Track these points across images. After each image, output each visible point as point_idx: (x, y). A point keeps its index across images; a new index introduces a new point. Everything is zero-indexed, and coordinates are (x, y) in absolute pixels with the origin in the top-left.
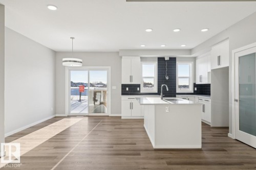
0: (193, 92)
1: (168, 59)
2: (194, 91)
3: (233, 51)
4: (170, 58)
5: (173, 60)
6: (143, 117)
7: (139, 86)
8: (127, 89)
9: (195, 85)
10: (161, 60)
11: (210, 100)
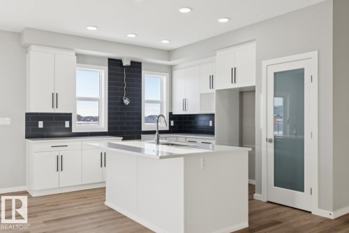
0: (167, 129)
1: (129, 64)
2: (170, 126)
3: (264, 63)
4: (132, 62)
5: (136, 67)
6: (104, 182)
7: (68, 117)
8: (41, 125)
9: (172, 117)
10: (114, 65)
11: (214, 142)
